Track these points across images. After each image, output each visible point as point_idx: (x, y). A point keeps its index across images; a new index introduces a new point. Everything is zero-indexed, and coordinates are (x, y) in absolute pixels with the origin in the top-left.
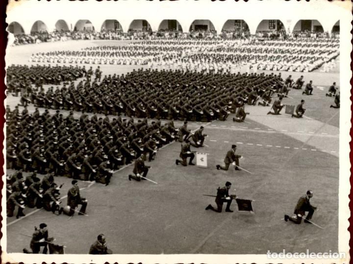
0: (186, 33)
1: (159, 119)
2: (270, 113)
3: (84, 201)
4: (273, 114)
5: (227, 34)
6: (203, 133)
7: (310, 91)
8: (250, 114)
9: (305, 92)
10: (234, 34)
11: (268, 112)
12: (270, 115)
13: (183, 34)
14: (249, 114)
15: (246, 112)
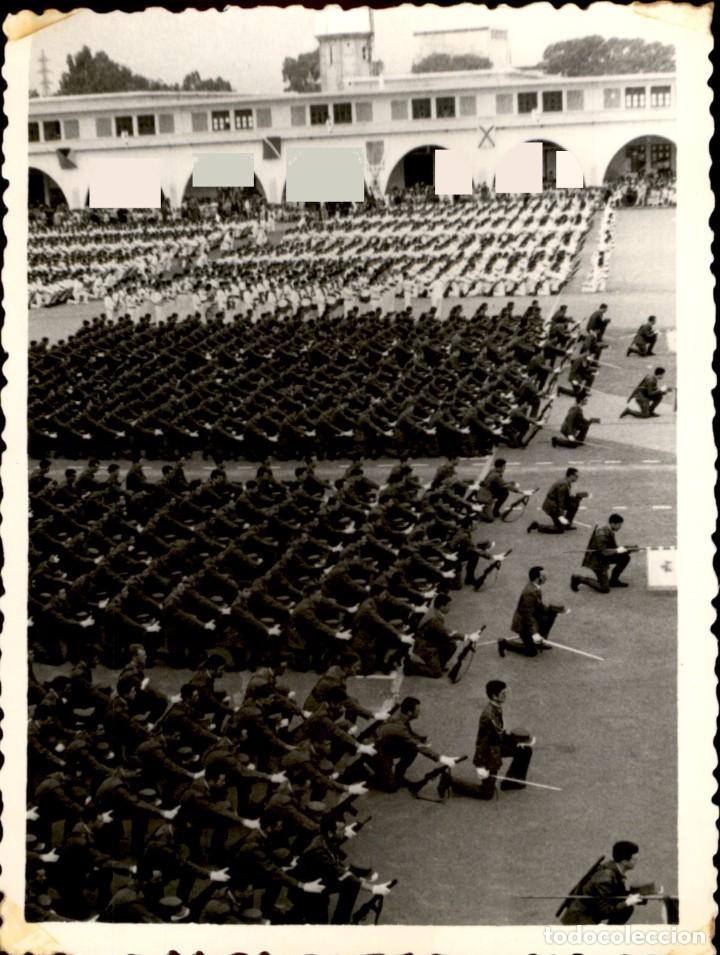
0: (78, 211)
1: (404, 459)
2: (627, 412)
3: (522, 745)
4: (636, 415)
5: (202, 208)
6: (574, 490)
7: (648, 345)
8: (602, 422)
9: (635, 347)
10: (221, 204)
11: (623, 410)
12: (629, 419)
13: (71, 213)
14: (597, 421)
15: (587, 416)
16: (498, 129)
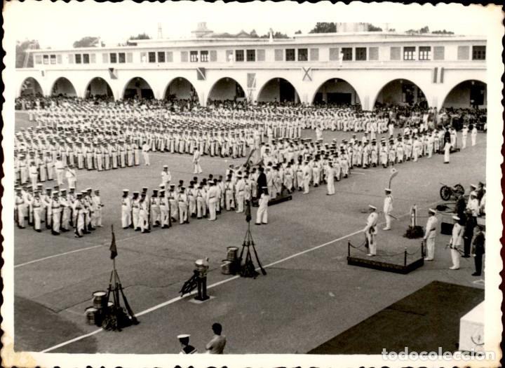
16: (313, 70)
